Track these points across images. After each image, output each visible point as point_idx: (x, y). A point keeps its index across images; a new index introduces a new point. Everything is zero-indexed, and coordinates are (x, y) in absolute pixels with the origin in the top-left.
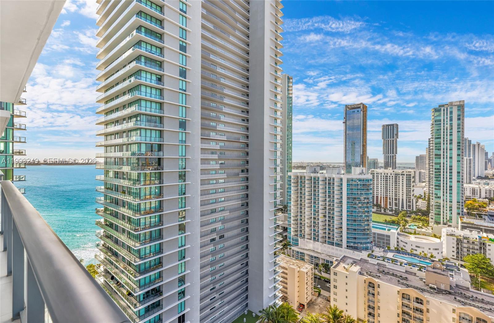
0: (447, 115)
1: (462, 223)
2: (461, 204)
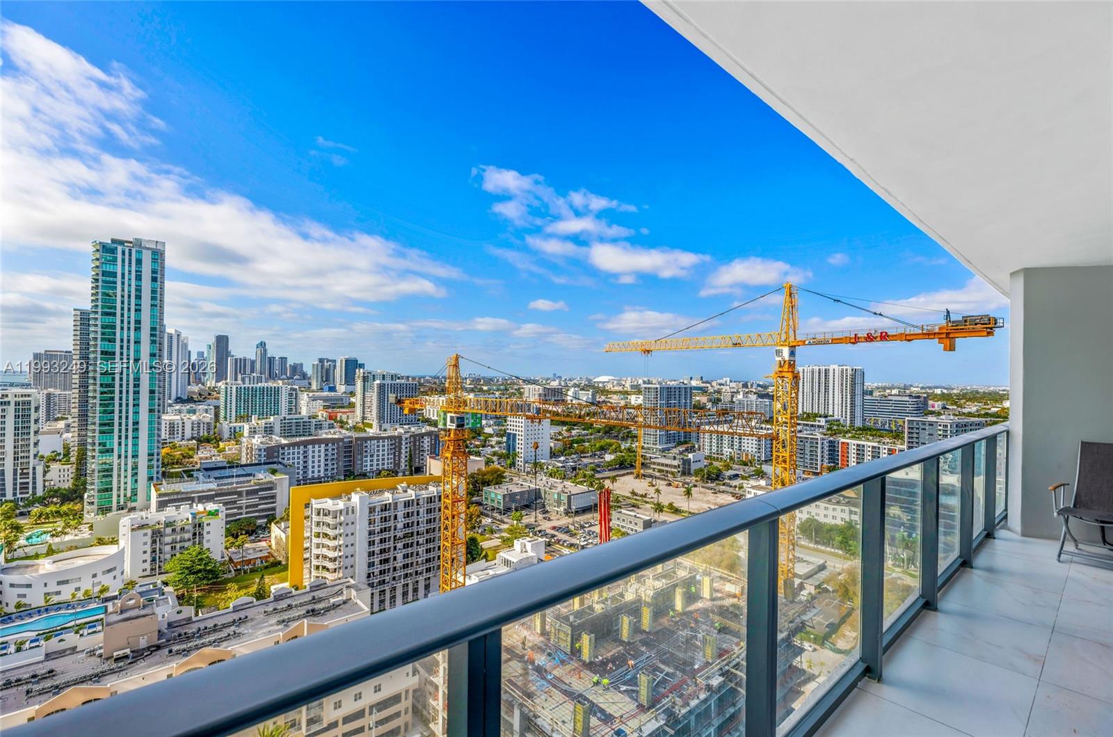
0: (130, 266)
1: (160, 495)
2: (155, 457)
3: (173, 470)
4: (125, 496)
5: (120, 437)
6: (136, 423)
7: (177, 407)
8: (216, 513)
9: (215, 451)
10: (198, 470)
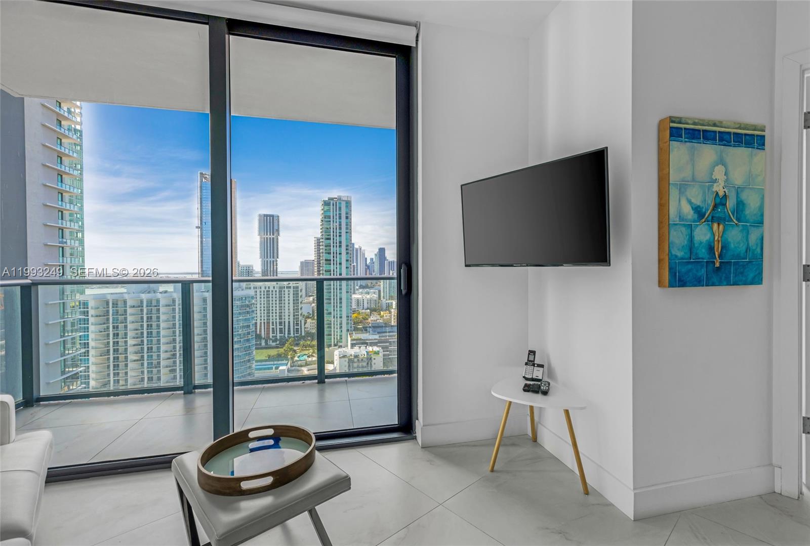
0: (336, 212)
1: (352, 340)
2: (350, 318)
3: (358, 327)
4: (337, 339)
5: (334, 307)
6: (341, 299)
7: (361, 291)
8: (377, 353)
9: (378, 317)
10: (370, 327)
